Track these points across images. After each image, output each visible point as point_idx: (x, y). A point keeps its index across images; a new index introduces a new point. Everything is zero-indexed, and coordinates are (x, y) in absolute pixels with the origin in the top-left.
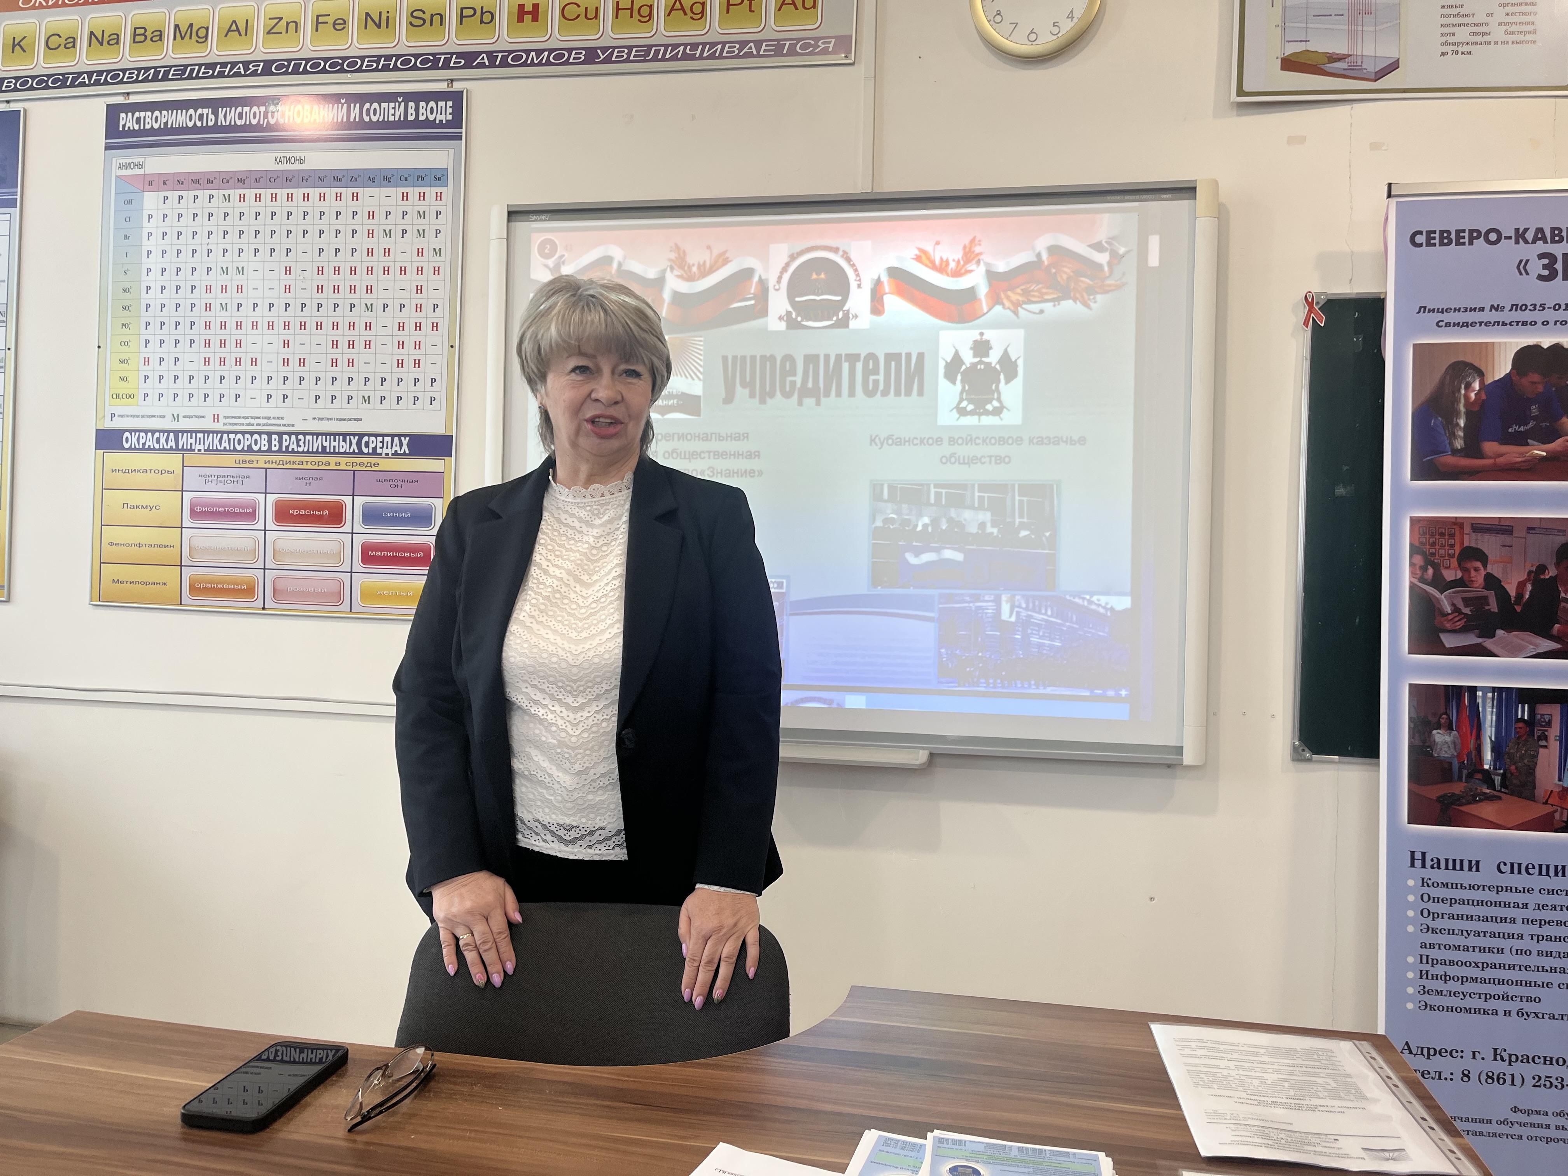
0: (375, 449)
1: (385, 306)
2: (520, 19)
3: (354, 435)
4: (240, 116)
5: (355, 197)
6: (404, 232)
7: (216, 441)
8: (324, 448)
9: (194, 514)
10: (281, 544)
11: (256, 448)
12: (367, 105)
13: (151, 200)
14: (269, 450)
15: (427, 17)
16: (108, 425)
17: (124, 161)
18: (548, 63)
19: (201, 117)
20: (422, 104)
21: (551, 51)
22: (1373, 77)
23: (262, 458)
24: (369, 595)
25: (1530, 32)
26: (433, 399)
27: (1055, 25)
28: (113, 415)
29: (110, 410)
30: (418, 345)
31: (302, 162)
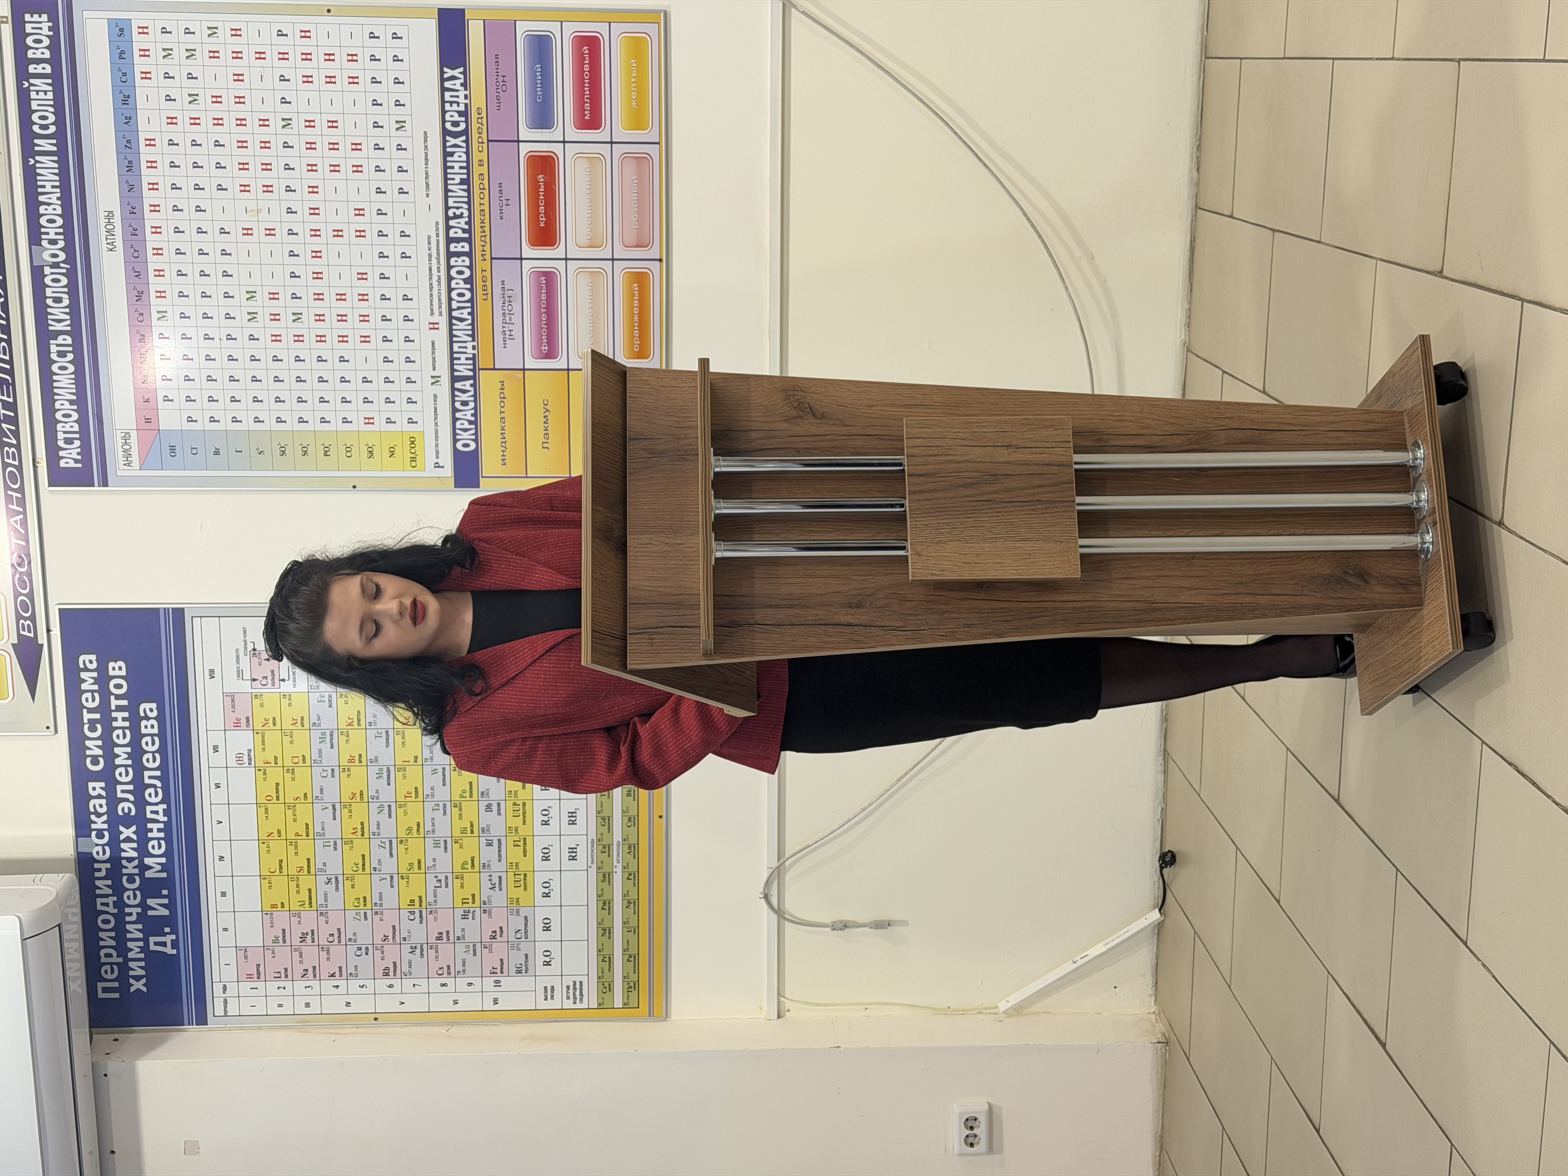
0: (460, 114)
1: (284, 101)
3: (445, 141)
5: (150, 142)
6: (190, 77)
7: (462, 325)
9: (551, 354)
10: (583, 234)
11: (467, 273)
13: (170, 419)
14: (469, 254)
17: (121, 459)
20: (30, 54)
23: (479, 264)
24: (638, 121)
26: (395, 36)
28: (437, 466)
29: (430, 471)
30: (329, 57)
31: (110, 215)
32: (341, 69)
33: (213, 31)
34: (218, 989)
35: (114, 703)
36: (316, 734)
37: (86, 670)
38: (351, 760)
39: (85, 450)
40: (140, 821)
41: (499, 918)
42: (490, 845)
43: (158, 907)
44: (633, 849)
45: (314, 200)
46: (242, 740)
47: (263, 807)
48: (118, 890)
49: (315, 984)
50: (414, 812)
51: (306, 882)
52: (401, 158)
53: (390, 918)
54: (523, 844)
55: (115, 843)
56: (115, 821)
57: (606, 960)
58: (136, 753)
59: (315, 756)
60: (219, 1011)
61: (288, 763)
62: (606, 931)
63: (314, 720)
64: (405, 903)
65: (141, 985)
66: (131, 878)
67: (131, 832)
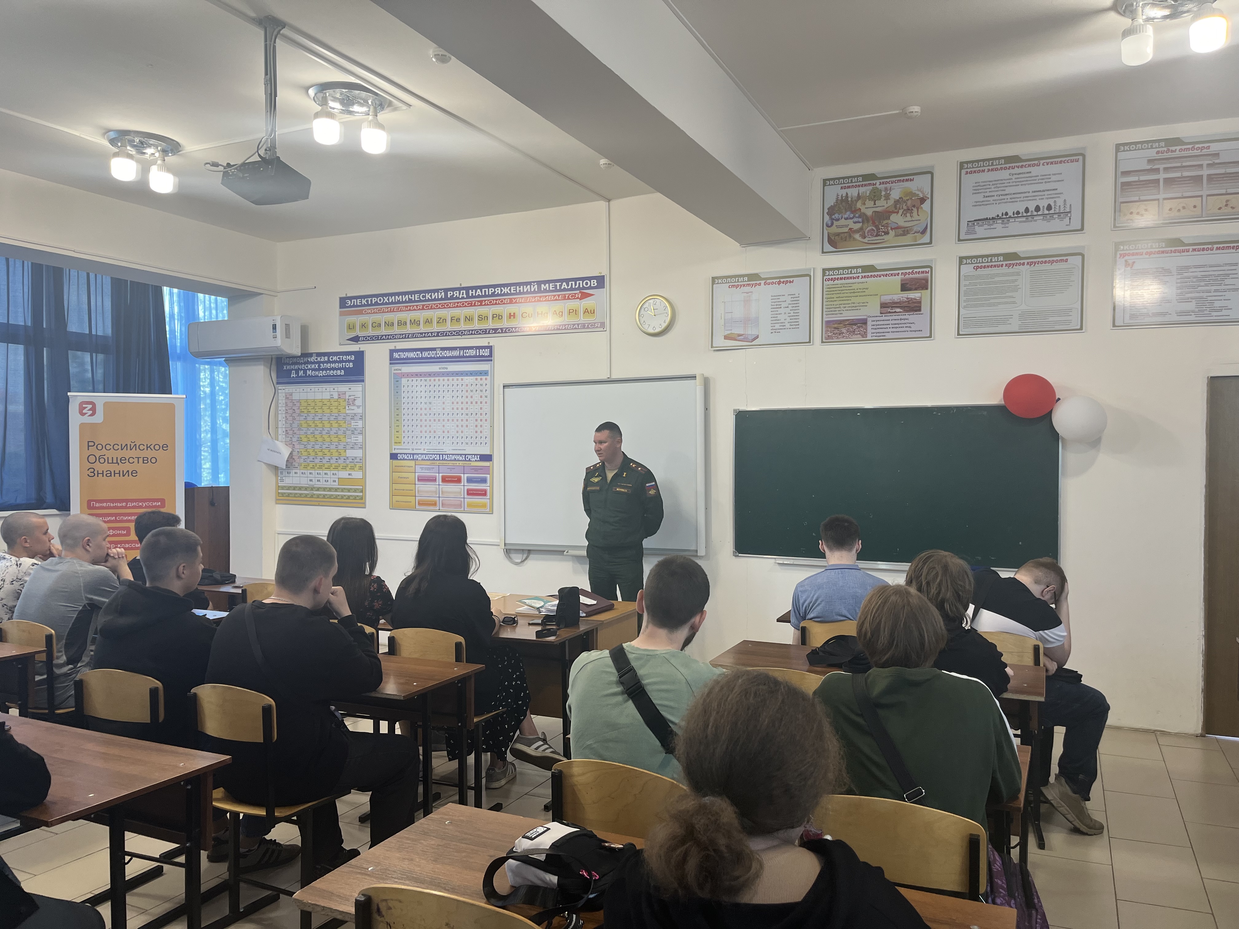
0: (470, 459)
1: (472, 414)
2: (510, 318)
3: (464, 455)
4: (429, 355)
5: (462, 380)
6: (476, 390)
7: (424, 457)
8: (455, 459)
9: (419, 480)
10: (444, 490)
11: (436, 459)
12: (465, 351)
13: (404, 381)
14: (440, 460)
15: (483, 317)
16: (394, 452)
17: (396, 368)
18: (518, 332)
19: (417, 354)
20: (481, 350)
22: (752, 341)
23: (438, 462)
24: (470, 505)
25: (797, 325)
26: (486, 443)
27: (660, 324)
28: (395, 449)
29: (394, 447)
30: (481, 426)
31: (447, 369)
32: (479, 429)
33: (486, 397)
34: (284, 388)
35: (344, 364)
36: (337, 415)
37: (351, 357)
38: (331, 424)
39: (397, 359)
40: (319, 369)
41: (298, 460)
42: (313, 459)
43: (301, 373)
44: (312, 496)
45: (450, 420)
46: (336, 396)
47: (322, 401)
48: (305, 363)
49: (284, 413)
50: (320, 440)
51: (306, 411)
52: (460, 444)
53: (298, 432)
54: (313, 468)
55: (315, 363)
56: (319, 363)
57: (289, 488)
58: (333, 369)
59: (332, 414)
60: (279, 388)
61: (331, 407)
62: (294, 488)
63: (340, 414)
64: (301, 436)
65: (285, 368)
66: (307, 367)
67: (317, 367)
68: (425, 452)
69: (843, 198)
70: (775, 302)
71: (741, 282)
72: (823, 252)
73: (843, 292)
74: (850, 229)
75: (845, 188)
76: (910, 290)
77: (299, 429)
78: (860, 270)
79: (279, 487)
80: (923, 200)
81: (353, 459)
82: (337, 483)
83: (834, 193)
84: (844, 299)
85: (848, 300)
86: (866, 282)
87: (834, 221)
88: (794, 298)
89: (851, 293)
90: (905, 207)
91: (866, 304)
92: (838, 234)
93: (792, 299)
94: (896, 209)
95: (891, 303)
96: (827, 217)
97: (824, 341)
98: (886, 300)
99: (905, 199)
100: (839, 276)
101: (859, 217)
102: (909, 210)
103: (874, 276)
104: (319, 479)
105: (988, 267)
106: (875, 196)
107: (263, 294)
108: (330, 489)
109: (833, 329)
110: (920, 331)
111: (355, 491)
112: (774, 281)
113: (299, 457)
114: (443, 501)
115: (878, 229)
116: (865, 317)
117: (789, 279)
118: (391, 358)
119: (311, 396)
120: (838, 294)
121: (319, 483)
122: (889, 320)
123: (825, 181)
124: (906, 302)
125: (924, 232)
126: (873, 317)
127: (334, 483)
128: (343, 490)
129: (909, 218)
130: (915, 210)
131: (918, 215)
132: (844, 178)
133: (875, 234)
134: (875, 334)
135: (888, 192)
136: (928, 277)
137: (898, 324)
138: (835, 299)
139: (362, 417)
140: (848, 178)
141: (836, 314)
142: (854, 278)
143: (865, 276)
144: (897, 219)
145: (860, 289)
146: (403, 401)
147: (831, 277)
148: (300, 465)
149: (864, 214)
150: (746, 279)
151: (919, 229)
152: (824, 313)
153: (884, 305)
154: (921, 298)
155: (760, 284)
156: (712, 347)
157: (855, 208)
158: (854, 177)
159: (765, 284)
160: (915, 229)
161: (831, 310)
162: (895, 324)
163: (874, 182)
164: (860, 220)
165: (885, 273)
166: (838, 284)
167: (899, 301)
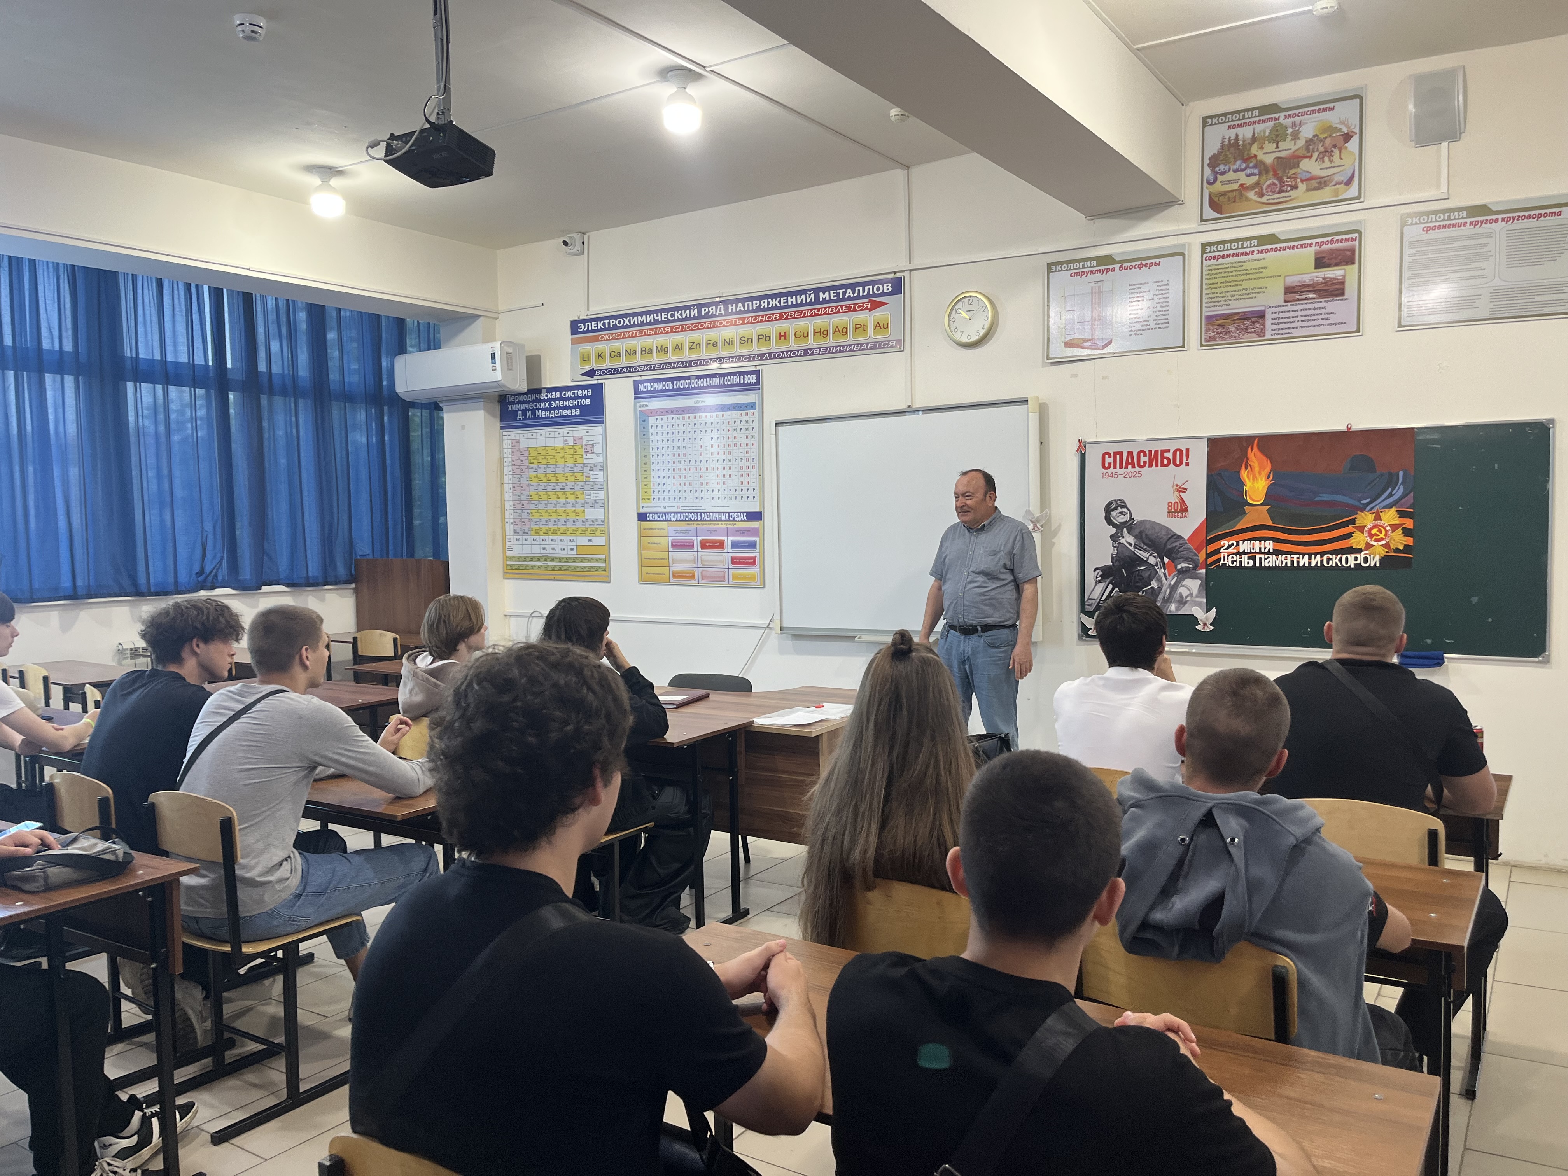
0: (734, 518)
2: (780, 339)
3: (727, 513)
4: (681, 384)
5: (723, 415)
6: (741, 429)
7: (679, 516)
8: (716, 518)
9: (673, 546)
10: (703, 557)
11: (692, 519)
12: (726, 378)
13: (652, 420)
14: (697, 520)
15: (746, 339)
16: (642, 511)
17: (641, 404)
18: (791, 357)
19: (667, 385)
20: (746, 376)
21: (791, 351)
22: (1101, 348)
23: (695, 523)
24: (735, 577)
25: (1167, 323)
26: (754, 497)
27: (978, 331)
28: (643, 507)
29: (642, 505)
30: (748, 475)
31: (704, 402)
32: (745, 479)
33: (753, 437)
34: (509, 433)
35: (579, 400)
36: (572, 466)
37: (588, 392)
38: (566, 477)
39: (643, 392)
40: (550, 409)
41: (528, 524)
42: (546, 522)
43: (529, 414)
44: (546, 569)
45: (710, 468)
46: (571, 442)
47: (554, 448)
48: (533, 401)
49: (511, 464)
50: (554, 497)
51: (535, 461)
52: (722, 499)
53: (527, 489)
54: (546, 533)
55: (545, 400)
56: (550, 400)
57: (518, 559)
58: (567, 408)
59: (567, 465)
60: (504, 434)
61: (565, 456)
62: (525, 559)
63: (577, 465)
64: (531, 494)
65: (510, 409)
66: (536, 406)
67: (547, 406)
68: (680, 511)
69: (1232, 142)
70: (1134, 293)
71: (1088, 267)
72: (1202, 220)
73: (1231, 274)
74: (1242, 185)
75: (1234, 127)
76: (1329, 266)
77: (529, 485)
78: (1255, 242)
79: (507, 558)
80: (1347, 137)
81: (593, 521)
82: (574, 552)
83: (1218, 135)
84: (1232, 284)
85: (1237, 285)
86: (1264, 259)
87: (1218, 175)
88: (1161, 286)
89: (1242, 275)
90: (1322, 149)
91: (1263, 290)
92: (1223, 194)
93: (1159, 288)
94: (1308, 152)
95: (1300, 286)
96: (1208, 171)
97: (1204, 343)
98: (1293, 282)
99: (1322, 136)
100: (1226, 253)
101: (1255, 167)
102: (1328, 152)
103: (1276, 250)
104: (553, 546)
105: (1445, 227)
106: (1277, 136)
107: (480, 316)
108: (567, 560)
109: (1216, 327)
110: (1342, 323)
111: (597, 561)
112: (1133, 264)
113: (530, 520)
114: (704, 573)
115: (1282, 182)
116: (1263, 308)
117: (1153, 261)
118: (636, 391)
119: (541, 443)
120: (1224, 277)
121: (554, 552)
122: (1297, 310)
123: (1205, 120)
124: (1322, 283)
125: (1349, 182)
126: (1274, 307)
127: (572, 552)
128: (582, 560)
129: (1327, 163)
130: (1336, 151)
131: (1341, 159)
132: (1232, 113)
133: (1277, 190)
134: (1276, 332)
135: (1297, 129)
136: (1354, 246)
137: (1311, 315)
138: (1219, 285)
139: (604, 468)
140: (1238, 112)
141: (1221, 306)
142: (1246, 254)
143: (1262, 251)
144: (1310, 166)
145: (1256, 269)
146: (652, 445)
147: (1213, 255)
148: (531, 529)
149: (1262, 163)
150: (1094, 263)
151: (1342, 178)
152: (1204, 305)
153: (1289, 290)
154: (1344, 276)
155: (1113, 270)
156: (1048, 358)
157: (1248, 154)
158: (1247, 110)
159: (1121, 268)
160: (1337, 178)
161: (1214, 300)
162: (1306, 316)
163: (1276, 116)
164: (1256, 171)
165: (1292, 244)
166: (1223, 264)
167: (1311, 283)
